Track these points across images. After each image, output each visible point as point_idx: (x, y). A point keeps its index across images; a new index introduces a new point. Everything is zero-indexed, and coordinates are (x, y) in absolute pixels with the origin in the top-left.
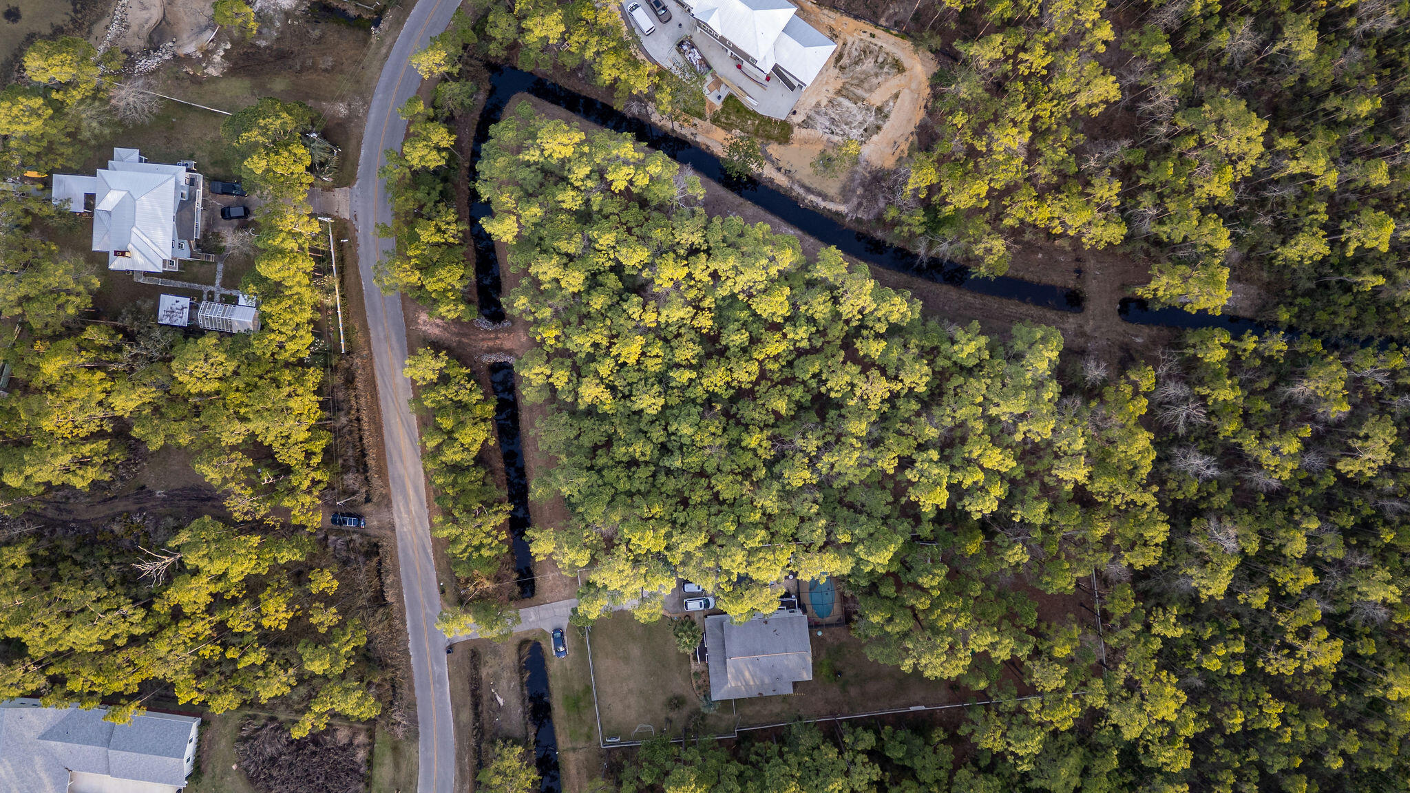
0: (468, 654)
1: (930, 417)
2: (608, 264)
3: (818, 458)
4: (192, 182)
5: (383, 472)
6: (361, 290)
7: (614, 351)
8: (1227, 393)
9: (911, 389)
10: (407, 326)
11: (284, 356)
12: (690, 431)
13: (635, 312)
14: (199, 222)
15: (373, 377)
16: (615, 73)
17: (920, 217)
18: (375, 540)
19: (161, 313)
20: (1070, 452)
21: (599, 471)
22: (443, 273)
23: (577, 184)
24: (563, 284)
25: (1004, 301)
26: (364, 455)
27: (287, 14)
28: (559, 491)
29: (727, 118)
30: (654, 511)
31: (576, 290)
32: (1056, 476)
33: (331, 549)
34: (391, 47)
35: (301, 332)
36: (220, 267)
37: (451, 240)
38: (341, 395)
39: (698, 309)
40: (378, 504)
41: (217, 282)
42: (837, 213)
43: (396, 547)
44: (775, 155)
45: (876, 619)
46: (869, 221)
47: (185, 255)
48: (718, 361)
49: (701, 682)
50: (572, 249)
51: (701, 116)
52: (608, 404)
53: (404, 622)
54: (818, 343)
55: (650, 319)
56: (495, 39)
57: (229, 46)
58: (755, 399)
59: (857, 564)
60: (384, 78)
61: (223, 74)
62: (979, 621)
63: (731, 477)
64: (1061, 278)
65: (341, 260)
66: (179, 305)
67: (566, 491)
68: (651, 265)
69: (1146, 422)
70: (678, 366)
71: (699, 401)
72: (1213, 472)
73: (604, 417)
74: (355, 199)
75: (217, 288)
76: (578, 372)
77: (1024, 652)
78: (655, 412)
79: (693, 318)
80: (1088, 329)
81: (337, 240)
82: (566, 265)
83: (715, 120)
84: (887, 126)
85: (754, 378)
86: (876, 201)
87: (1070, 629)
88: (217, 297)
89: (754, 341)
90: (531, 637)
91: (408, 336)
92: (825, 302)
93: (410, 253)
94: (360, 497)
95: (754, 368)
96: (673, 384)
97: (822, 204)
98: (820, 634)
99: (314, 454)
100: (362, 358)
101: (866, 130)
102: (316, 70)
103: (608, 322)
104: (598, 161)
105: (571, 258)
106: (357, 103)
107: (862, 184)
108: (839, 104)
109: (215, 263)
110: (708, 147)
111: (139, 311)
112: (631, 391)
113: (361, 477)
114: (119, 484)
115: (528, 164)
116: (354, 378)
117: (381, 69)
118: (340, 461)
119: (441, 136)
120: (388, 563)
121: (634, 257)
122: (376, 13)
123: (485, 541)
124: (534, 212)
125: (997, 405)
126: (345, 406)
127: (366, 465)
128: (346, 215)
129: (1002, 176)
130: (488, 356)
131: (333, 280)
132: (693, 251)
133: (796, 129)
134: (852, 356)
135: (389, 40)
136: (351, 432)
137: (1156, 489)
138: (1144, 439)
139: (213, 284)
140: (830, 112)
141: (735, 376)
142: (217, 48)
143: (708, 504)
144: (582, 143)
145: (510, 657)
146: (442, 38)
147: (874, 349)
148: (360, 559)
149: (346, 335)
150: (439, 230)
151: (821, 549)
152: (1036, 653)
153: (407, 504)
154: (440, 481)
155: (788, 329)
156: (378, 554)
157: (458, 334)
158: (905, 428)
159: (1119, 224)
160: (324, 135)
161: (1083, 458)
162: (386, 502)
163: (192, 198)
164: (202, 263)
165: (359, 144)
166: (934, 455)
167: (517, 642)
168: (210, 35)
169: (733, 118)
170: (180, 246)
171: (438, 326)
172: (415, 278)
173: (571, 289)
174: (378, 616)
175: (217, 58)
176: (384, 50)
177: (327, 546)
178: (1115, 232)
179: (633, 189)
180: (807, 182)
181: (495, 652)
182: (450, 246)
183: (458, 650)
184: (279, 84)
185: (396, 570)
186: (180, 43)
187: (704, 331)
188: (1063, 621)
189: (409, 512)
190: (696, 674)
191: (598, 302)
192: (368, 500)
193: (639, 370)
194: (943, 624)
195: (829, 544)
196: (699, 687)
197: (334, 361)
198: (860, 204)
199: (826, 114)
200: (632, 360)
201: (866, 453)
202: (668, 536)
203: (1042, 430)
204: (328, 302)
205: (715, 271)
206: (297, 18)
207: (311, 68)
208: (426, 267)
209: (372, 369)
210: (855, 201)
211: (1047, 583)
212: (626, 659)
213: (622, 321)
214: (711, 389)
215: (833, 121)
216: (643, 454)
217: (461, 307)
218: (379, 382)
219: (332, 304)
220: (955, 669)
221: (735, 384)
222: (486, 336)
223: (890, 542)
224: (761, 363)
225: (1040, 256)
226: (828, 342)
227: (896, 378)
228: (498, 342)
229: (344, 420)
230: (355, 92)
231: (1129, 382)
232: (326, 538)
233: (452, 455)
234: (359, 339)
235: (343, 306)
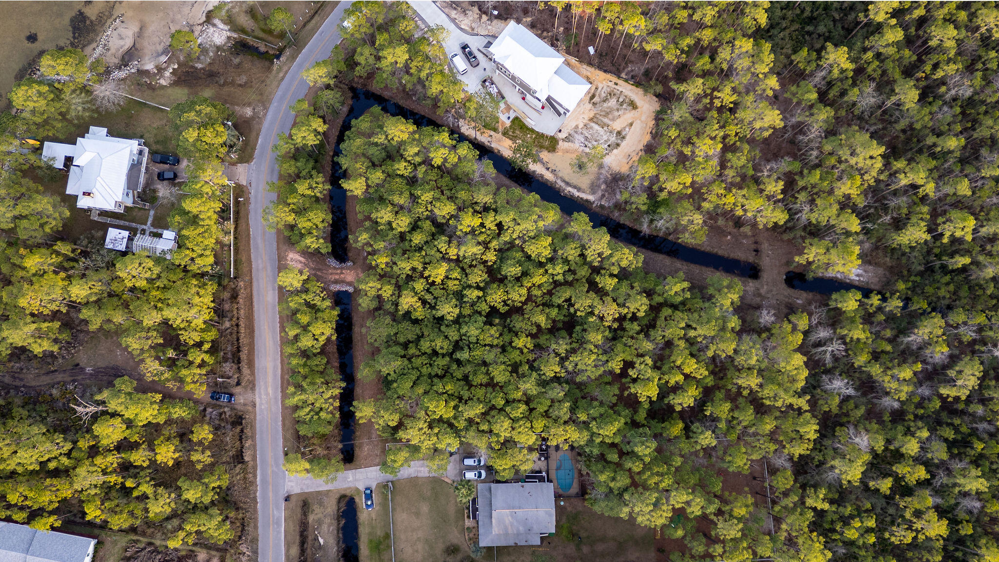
0: (301, 503)
1: (647, 336)
2: (425, 214)
3: (567, 358)
4: (141, 153)
5: (251, 364)
6: (249, 234)
7: (426, 274)
8: (859, 333)
9: (634, 314)
10: (279, 261)
12: (477, 332)
13: (443, 247)
14: (142, 180)
15: (252, 295)
16: (440, 88)
17: (644, 198)
18: (241, 413)
19: (108, 240)
20: (746, 366)
21: (409, 359)
22: (311, 215)
23: (410, 159)
24: (394, 225)
25: (704, 268)
26: (239, 350)
27: (218, 48)
28: (380, 371)
29: (513, 132)
30: (447, 388)
31: (402, 230)
32: (737, 384)
33: (207, 418)
34: (286, 72)
35: (207, 253)
36: (152, 213)
37: (318, 195)
38: (227, 306)
39: (487, 248)
40: (245, 388)
41: (149, 223)
42: (587, 201)
43: (255, 419)
44: (545, 159)
45: (603, 478)
46: (609, 207)
47: (129, 203)
48: (499, 286)
49: (471, 535)
50: (402, 202)
51: (495, 130)
52: (420, 313)
53: (255, 476)
54: (570, 278)
55: (453, 252)
56: (360, 64)
57: (176, 66)
58: (523, 315)
59: (592, 436)
60: (279, 93)
61: (171, 84)
62: (679, 484)
63: (503, 367)
64: (742, 255)
65: (237, 213)
66: (120, 236)
67: (385, 371)
68: (455, 217)
69: (801, 349)
70: (470, 287)
71: (483, 313)
72: (851, 391)
73: (416, 322)
74: (251, 171)
75: (148, 227)
76: (399, 288)
77: (711, 509)
78: (452, 318)
79: (482, 254)
80: (763, 291)
81: (236, 199)
82: (397, 213)
83: (505, 134)
84: (624, 144)
85: (523, 299)
86: (615, 194)
87: (746, 497)
88: (147, 233)
89: (525, 274)
90: (348, 493)
92: (576, 248)
93: (289, 201)
94: (233, 381)
95: (524, 291)
96: (465, 299)
97: (576, 194)
98: (562, 503)
99: (206, 341)
100: (245, 282)
101: (609, 146)
102: (233, 85)
103: (423, 253)
104: (424, 144)
105: (402, 207)
106: (259, 109)
107: (605, 182)
108: (591, 128)
109: (149, 210)
110: (499, 151)
111: (93, 237)
112: (436, 304)
113: (235, 366)
114: (60, 361)
115: (376, 144)
116: (237, 295)
117: (278, 87)
118: (222, 353)
119: (318, 125)
120: (248, 431)
121: (444, 210)
122: (278, 50)
123: (323, 406)
124: (377, 176)
125: (695, 329)
126: (229, 315)
127: (239, 359)
128: (244, 182)
129: (702, 172)
130: (334, 286)
131: (230, 225)
132: (486, 209)
133: (561, 142)
134: (593, 286)
135: (285, 68)
136: (231, 334)
137: (808, 397)
138: (799, 360)
139: (146, 224)
140: (585, 132)
141: (510, 296)
142: (168, 67)
143: (487, 385)
144: (414, 132)
145: (331, 507)
146: (324, 62)
147: (609, 283)
148: (229, 426)
149: (235, 265)
150: (311, 188)
151: (565, 423)
152: (720, 513)
153: (266, 388)
154: (294, 362)
155: (549, 266)
156: (241, 424)
157: (314, 269)
158: (630, 342)
159: (783, 211)
160: (235, 126)
161: (755, 371)
162: (252, 385)
163: (140, 163)
164: (140, 209)
165: (258, 135)
166: (649, 361)
167: (337, 496)
168: (164, 59)
169: (518, 132)
170: (127, 195)
171: (301, 262)
172: (291, 218)
173: (399, 230)
174: (237, 470)
175: (167, 74)
176: (281, 75)
177: (205, 416)
178: (781, 217)
179: (447, 164)
180: (567, 180)
181: (321, 504)
182: (317, 200)
183: (294, 500)
184: (207, 93)
185: (253, 438)
186: (143, 62)
187: (490, 264)
188: (740, 492)
189: (267, 394)
190: (468, 528)
191: (418, 238)
192: (238, 384)
193: (443, 289)
194: (652, 482)
195: (572, 421)
196: (470, 539)
197: (225, 282)
198: (603, 196)
199: (582, 133)
200: (438, 280)
201: (601, 356)
202: (456, 408)
203: (727, 347)
204: (226, 240)
205: (501, 222)
206: (224, 51)
207: (231, 83)
208: (300, 212)
209: (251, 290)
210: (600, 193)
211: (729, 462)
212: (418, 514)
213: (433, 252)
214: (492, 304)
215: (586, 138)
216: (442, 348)
217: (321, 241)
218: (255, 300)
219: (228, 243)
220: (660, 519)
221: (509, 302)
222: (334, 271)
223: (615, 420)
224: (529, 289)
225: (729, 237)
226: (577, 280)
227: (624, 305)
228: (342, 276)
229: (227, 324)
230: (259, 101)
231: (790, 321)
232: (205, 410)
233: (306, 342)
234: (244, 268)
235: (235, 244)
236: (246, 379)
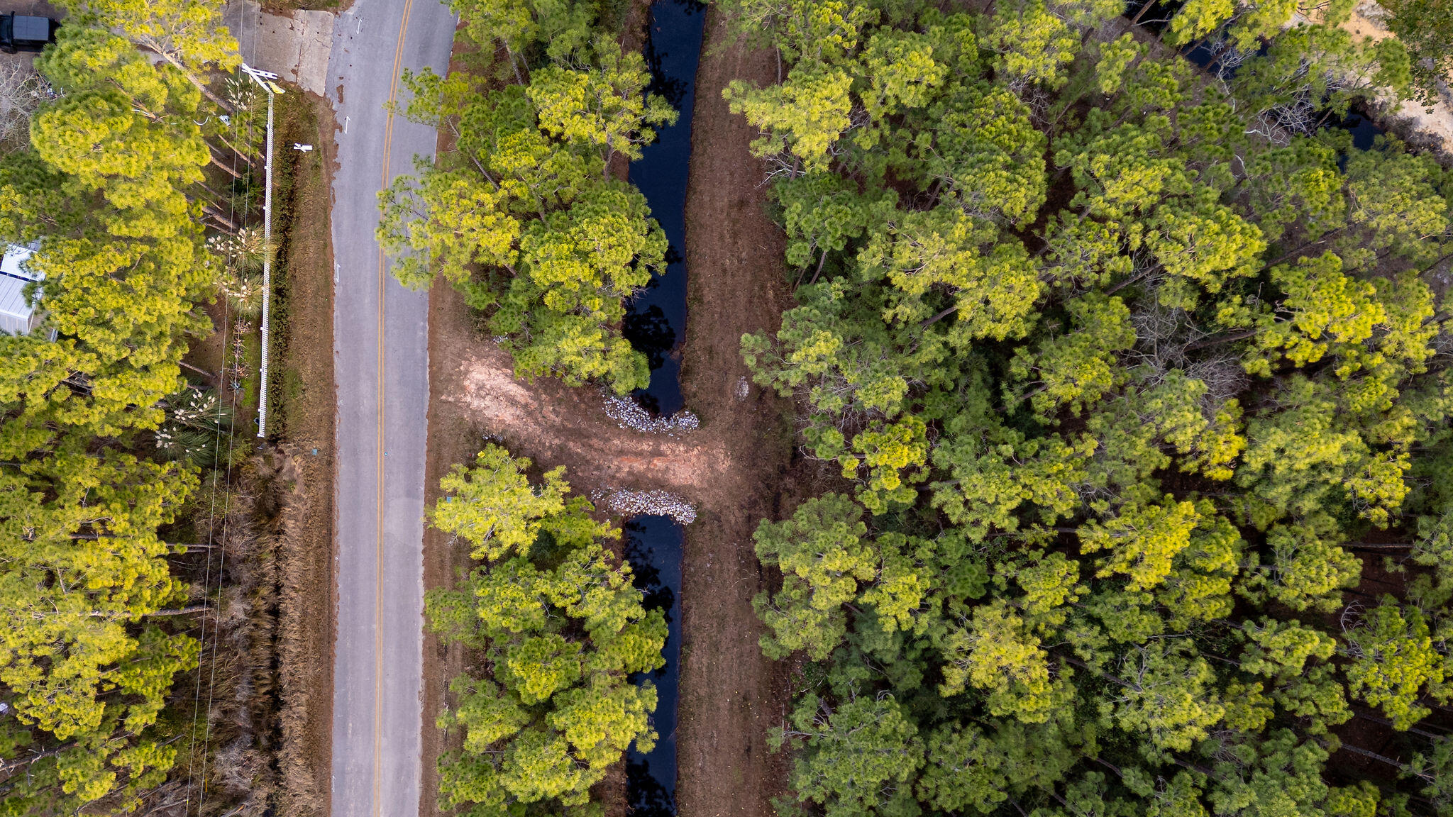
5: (317, 755)
6: (328, 283)
10: (435, 392)
11: (94, 419)
15: (330, 509)
26: (277, 703)
35: (145, 356)
38: (239, 544)
65: (288, 199)
74: (345, 44)
81: (285, 145)
91: (433, 417)
99: (137, 699)
100: (307, 457)
113: (260, 760)
116: (278, 506)
118: (213, 714)
126: (247, 575)
127: (277, 732)
128: (317, 85)
130: (627, 496)
131: (262, 247)
136: (252, 642)
149: (275, 392)
157: (559, 431)
171: (513, 402)
197: (234, 456)
204: (240, 298)
209: (330, 489)
218: (342, 523)
219: (250, 309)
222: (631, 445)
228: (658, 464)
229: (237, 609)
234: (305, 408)
235: (279, 316)
236: (299, 804)
